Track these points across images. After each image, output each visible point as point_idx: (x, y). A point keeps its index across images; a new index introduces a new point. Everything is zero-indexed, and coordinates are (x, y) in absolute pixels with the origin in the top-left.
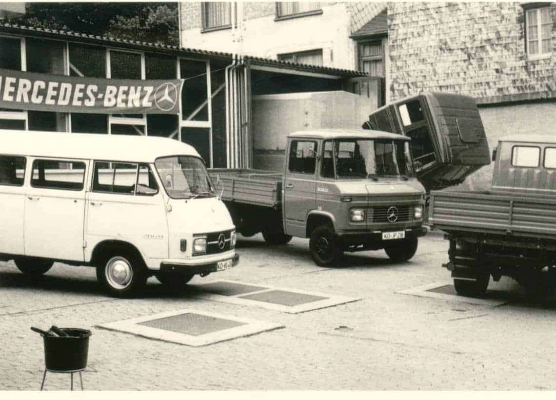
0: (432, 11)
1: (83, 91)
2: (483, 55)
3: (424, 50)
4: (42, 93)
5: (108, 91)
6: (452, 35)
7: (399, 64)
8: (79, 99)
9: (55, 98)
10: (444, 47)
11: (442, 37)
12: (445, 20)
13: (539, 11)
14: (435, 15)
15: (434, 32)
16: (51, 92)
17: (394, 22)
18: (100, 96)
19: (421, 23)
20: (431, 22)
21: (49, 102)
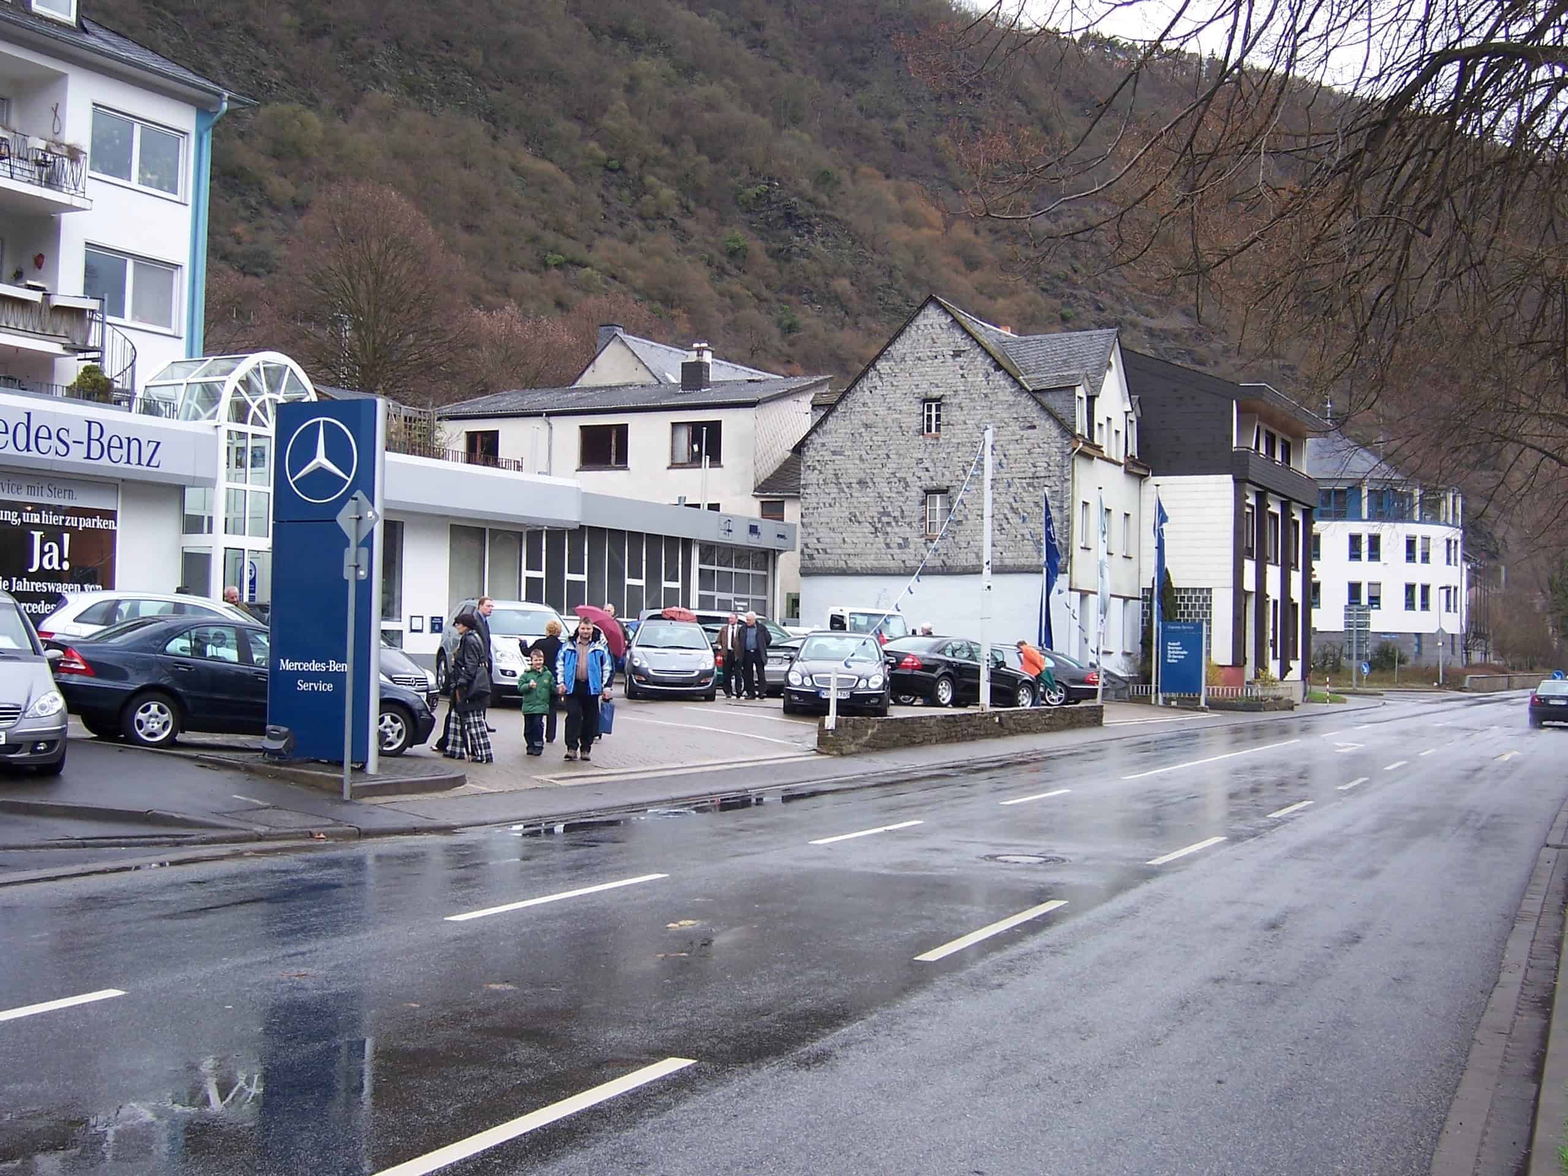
0: (844, 486)
2: (889, 529)
3: (834, 520)
6: (862, 509)
7: (810, 530)
10: (853, 519)
11: (852, 510)
12: (855, 494)
13: (938, 496)
14: (846, 490)
15: (845, 505)
17: (807, 491)
19: (832, 496)
20: (842, 495)
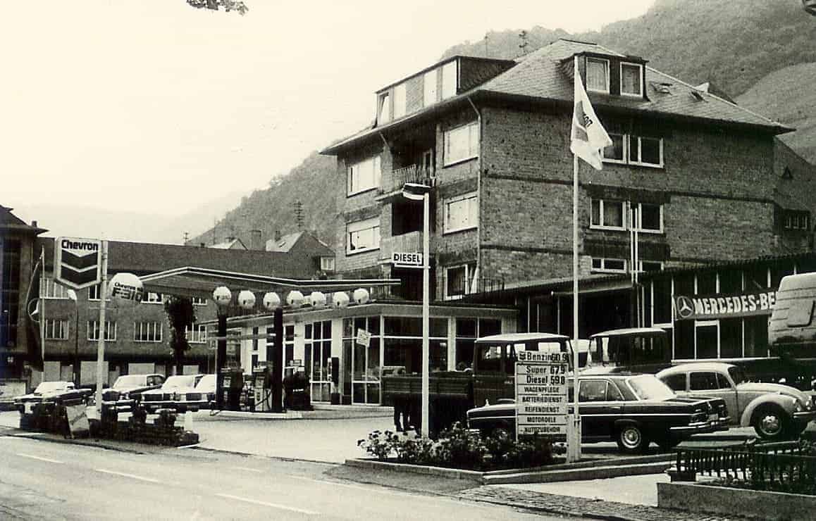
1: (747, 300)
4: (725, 305)
5: (761, 298)
8: (746, 306)
9: (733, 307)
16: (730, 305)
18: (758, 302)
21: (730, 311)
